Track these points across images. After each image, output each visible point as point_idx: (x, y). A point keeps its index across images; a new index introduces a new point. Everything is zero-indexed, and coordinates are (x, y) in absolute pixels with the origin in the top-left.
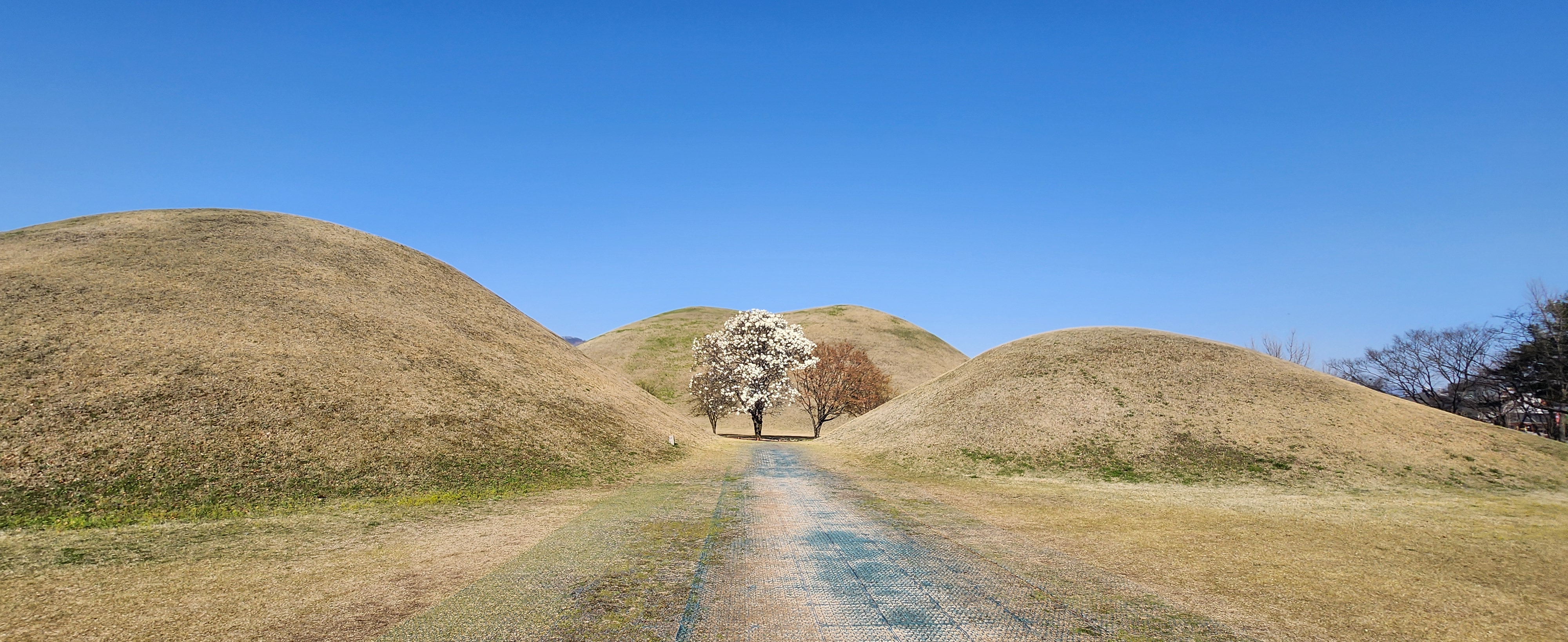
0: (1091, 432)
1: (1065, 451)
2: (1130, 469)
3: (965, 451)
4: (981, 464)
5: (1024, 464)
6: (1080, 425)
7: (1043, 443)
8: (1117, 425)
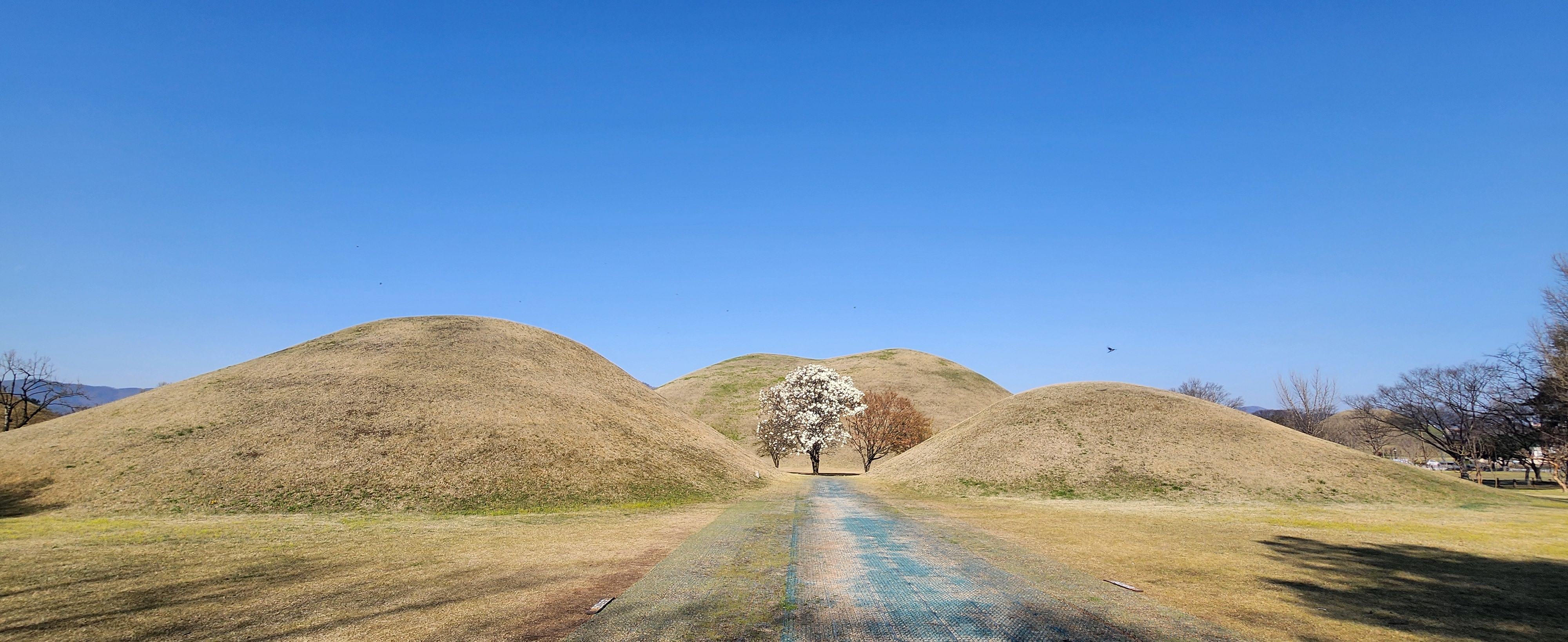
0: (1053, 465)
1: (1031, 479)
2: (1072, 491)
3: (961, 480)
4: (972, 489)
5: (1001, 488)
6: (1046, 460)
7: (1017, 474)
8: (1073, 460)
